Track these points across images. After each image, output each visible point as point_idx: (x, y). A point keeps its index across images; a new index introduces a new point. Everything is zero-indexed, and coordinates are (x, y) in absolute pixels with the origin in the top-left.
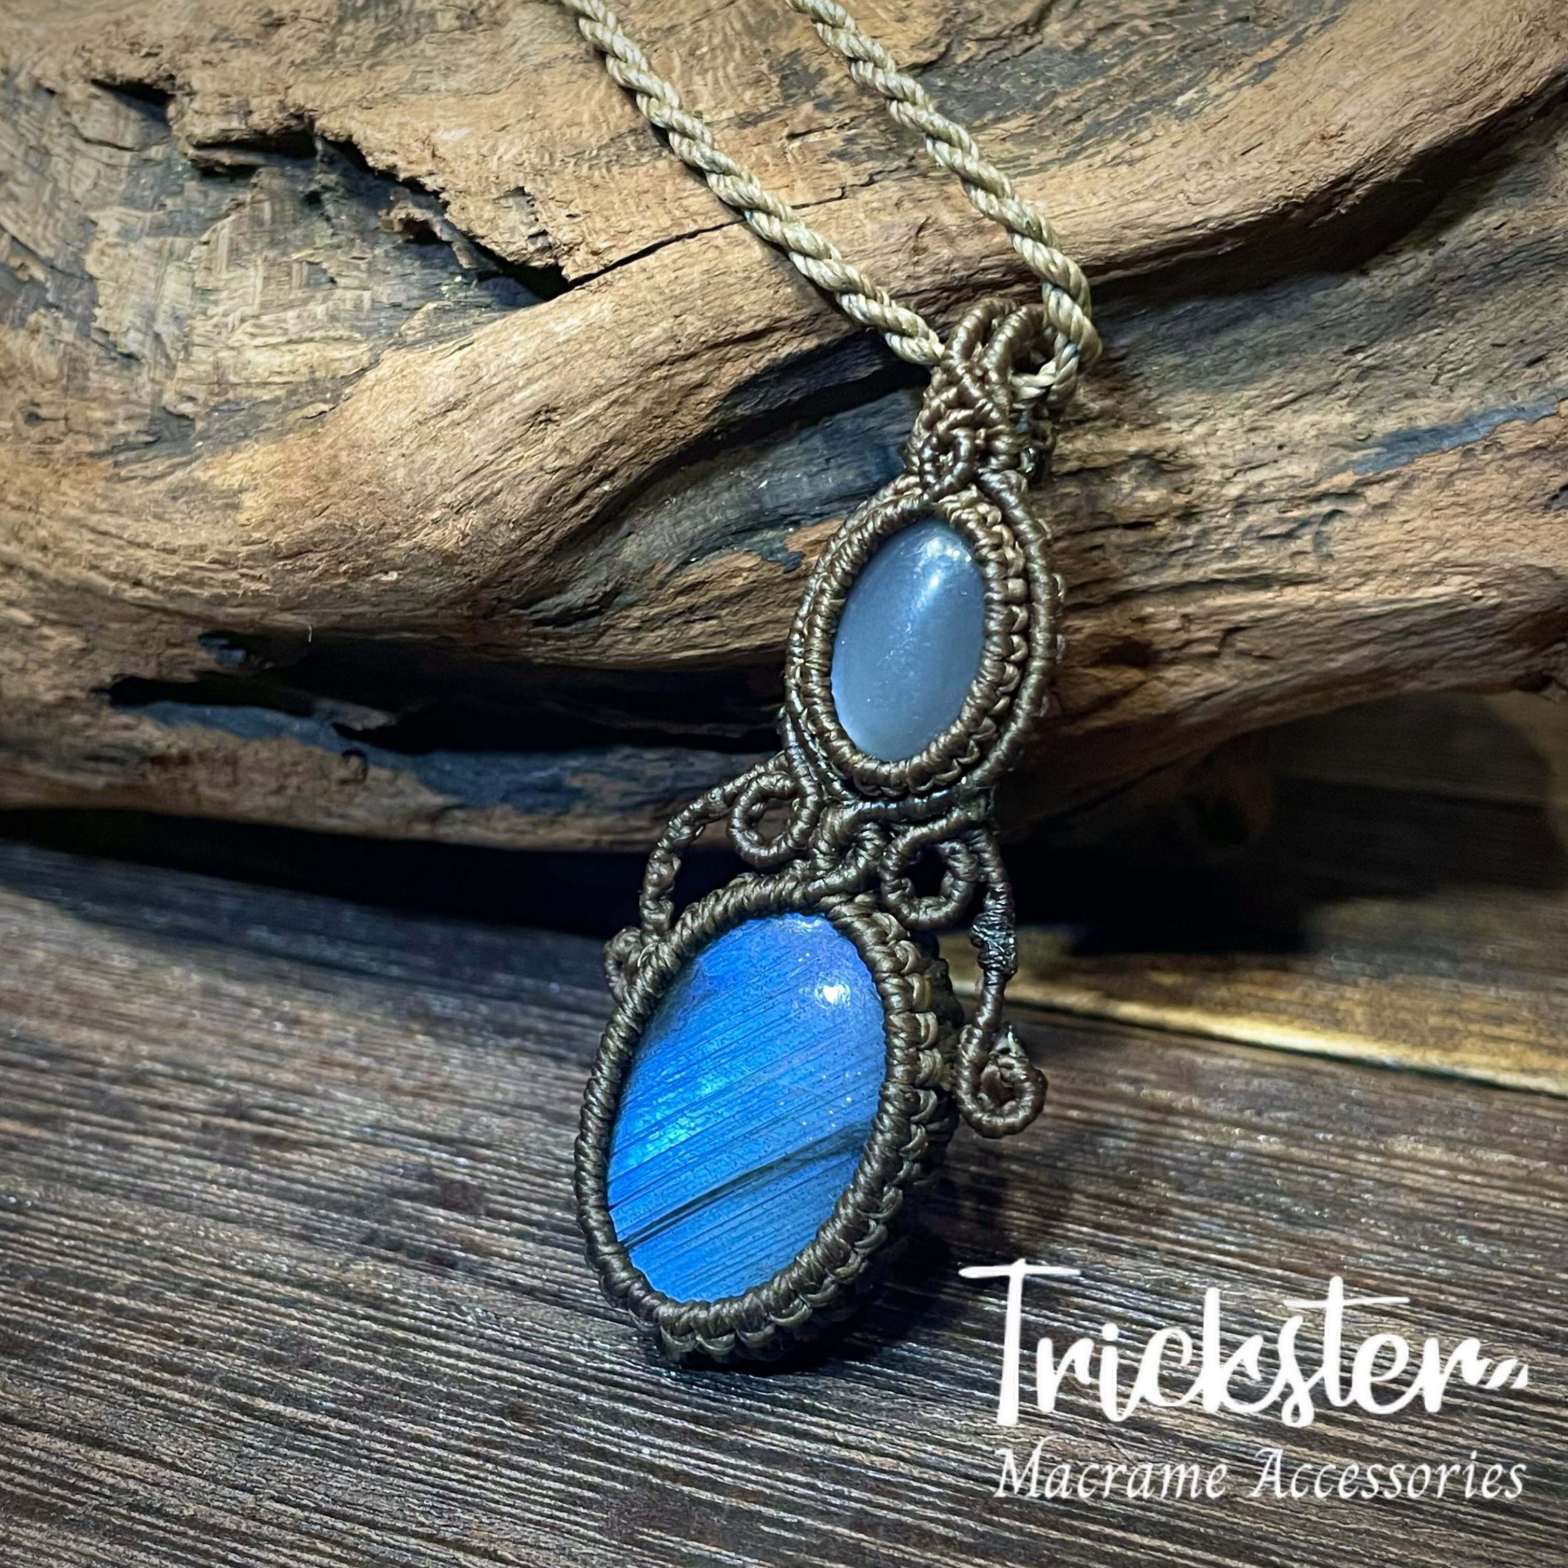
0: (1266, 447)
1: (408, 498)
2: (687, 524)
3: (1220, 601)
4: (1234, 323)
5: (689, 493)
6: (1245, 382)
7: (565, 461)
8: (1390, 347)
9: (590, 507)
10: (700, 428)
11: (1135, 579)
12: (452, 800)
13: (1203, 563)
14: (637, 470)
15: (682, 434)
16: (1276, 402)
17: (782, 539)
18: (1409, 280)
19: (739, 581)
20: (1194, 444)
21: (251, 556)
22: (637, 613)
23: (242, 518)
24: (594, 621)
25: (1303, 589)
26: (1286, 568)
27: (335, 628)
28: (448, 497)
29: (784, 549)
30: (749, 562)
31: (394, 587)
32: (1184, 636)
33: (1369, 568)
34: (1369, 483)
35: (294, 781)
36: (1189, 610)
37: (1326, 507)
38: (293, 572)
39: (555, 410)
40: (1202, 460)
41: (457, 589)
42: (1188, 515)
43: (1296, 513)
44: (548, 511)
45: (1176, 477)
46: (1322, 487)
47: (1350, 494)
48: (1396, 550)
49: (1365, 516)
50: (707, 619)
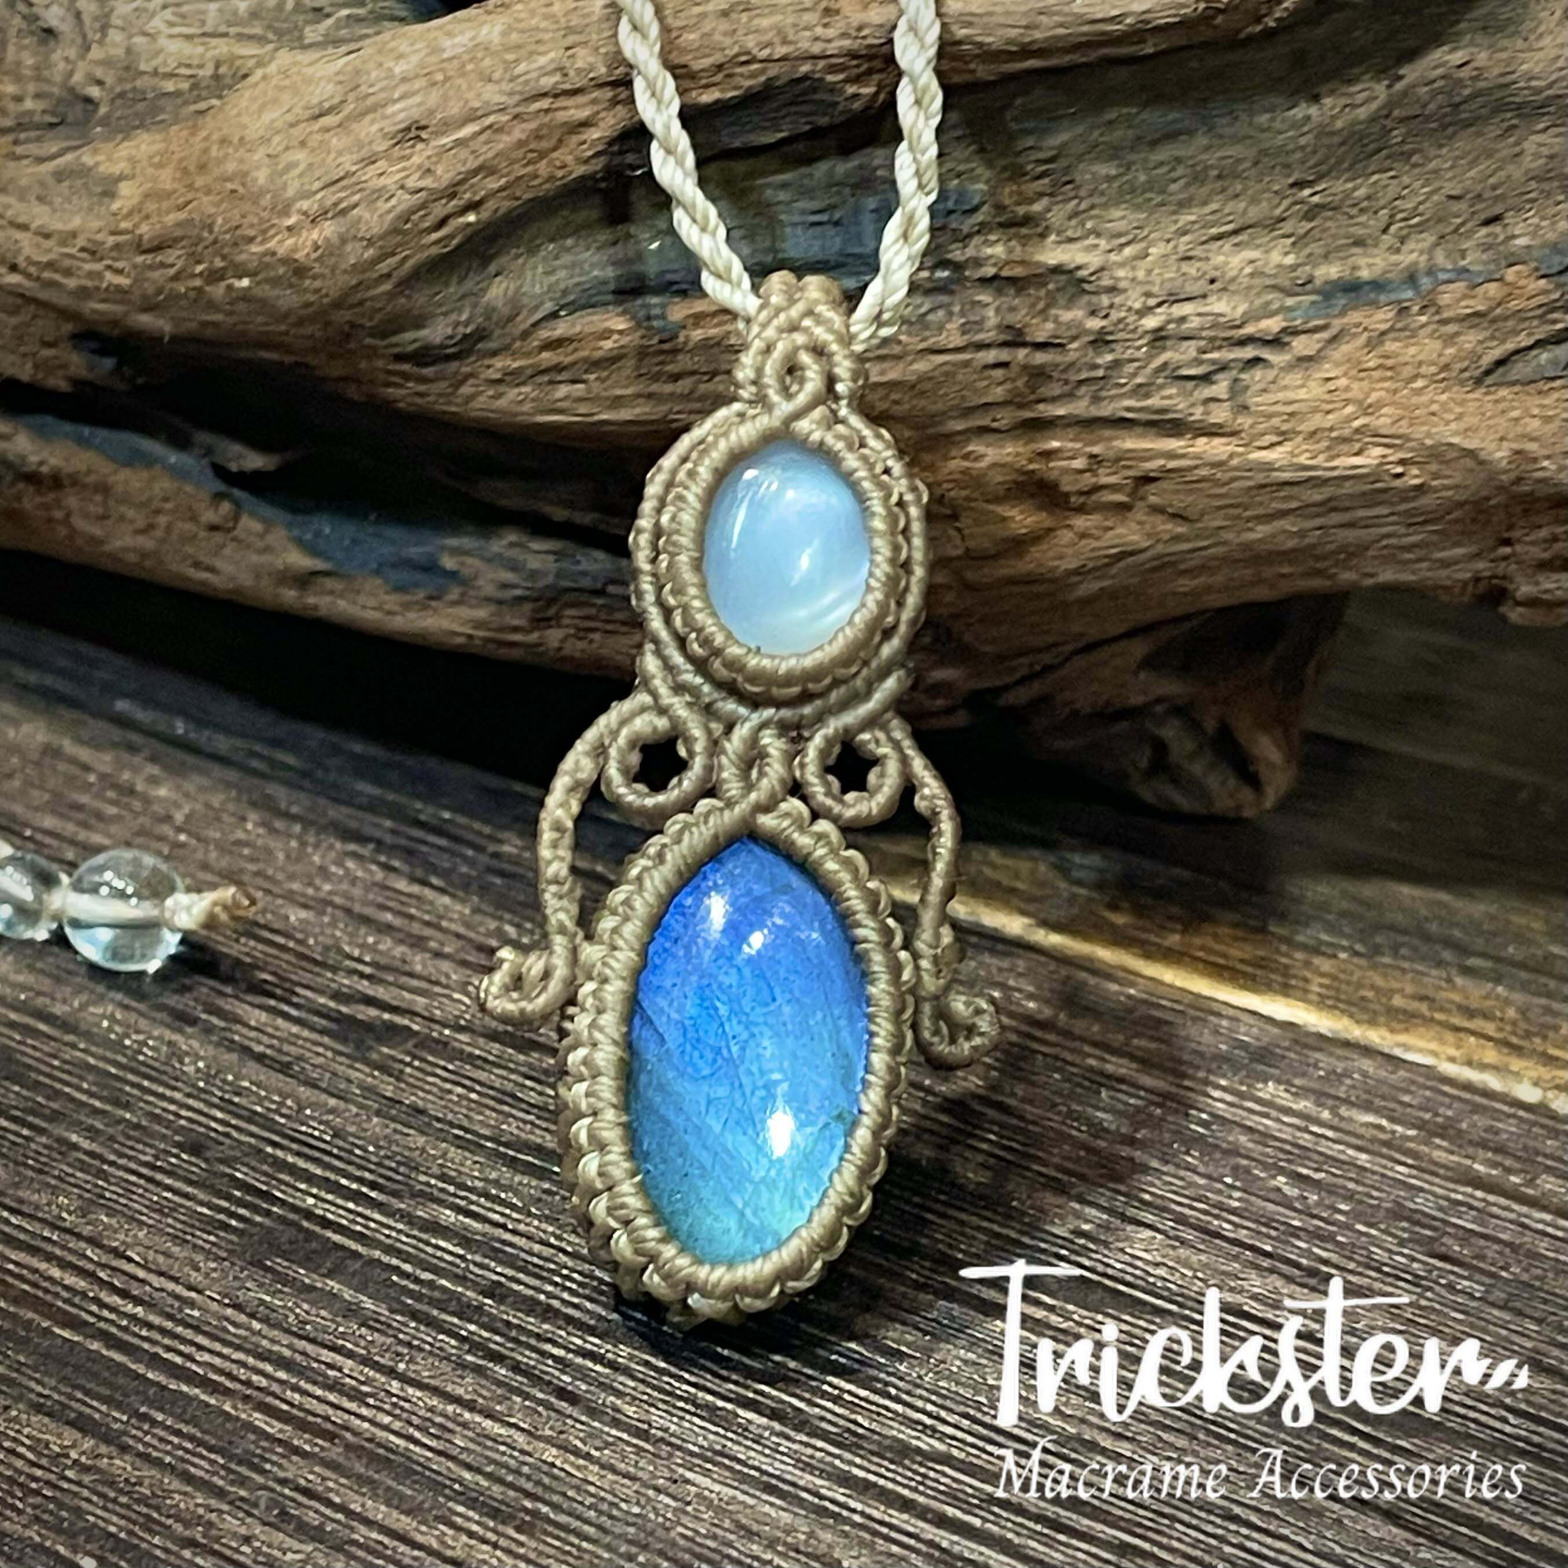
0: (1197, 279)
1: (266, 200)
2: (562, 274)
3: (1130, 443)
4: (1171, 136)
5: (569, 242)
6: (1183, 205)
7: (428, 182)
8: (1340, 186)
9: (450, 237)
10: (581, 170)
11: (1041, 407)
12: (320, 565)
13: (1112, 398)
14: (506, 205)
15: (560, 173)
16: (1214, 231)
17: (663, 306)
18: (1362, 113)
19: (608, 344)
20: (1122, 265)
21: (117, 246)
22: (499, 363)
23: (115, 206)
24: (454, 365)
25: (1217, 441)
26: (1198, 413)
27: (193, 339)
28: (305, 205)
29: (663, 317)
30: (620, 324)
31: (245, 296)
32: (1088, 480)
33: (1285, 427)
34: (1296, 332)
35: (162, 520)
36: (1096, 450)
37: (1249, 352)
38: (151, 267)
39: (424, 128)
40: (1122, 284)
41: (307, 305)
42: (1101, 341)
43: (1215, 355)
44: (405, 233)
45: (1094, 299)
46: (1249, 330)
47: (1276, 342)
48: (1315, 410)
49: (1290, 367)
50: (574, 382)
